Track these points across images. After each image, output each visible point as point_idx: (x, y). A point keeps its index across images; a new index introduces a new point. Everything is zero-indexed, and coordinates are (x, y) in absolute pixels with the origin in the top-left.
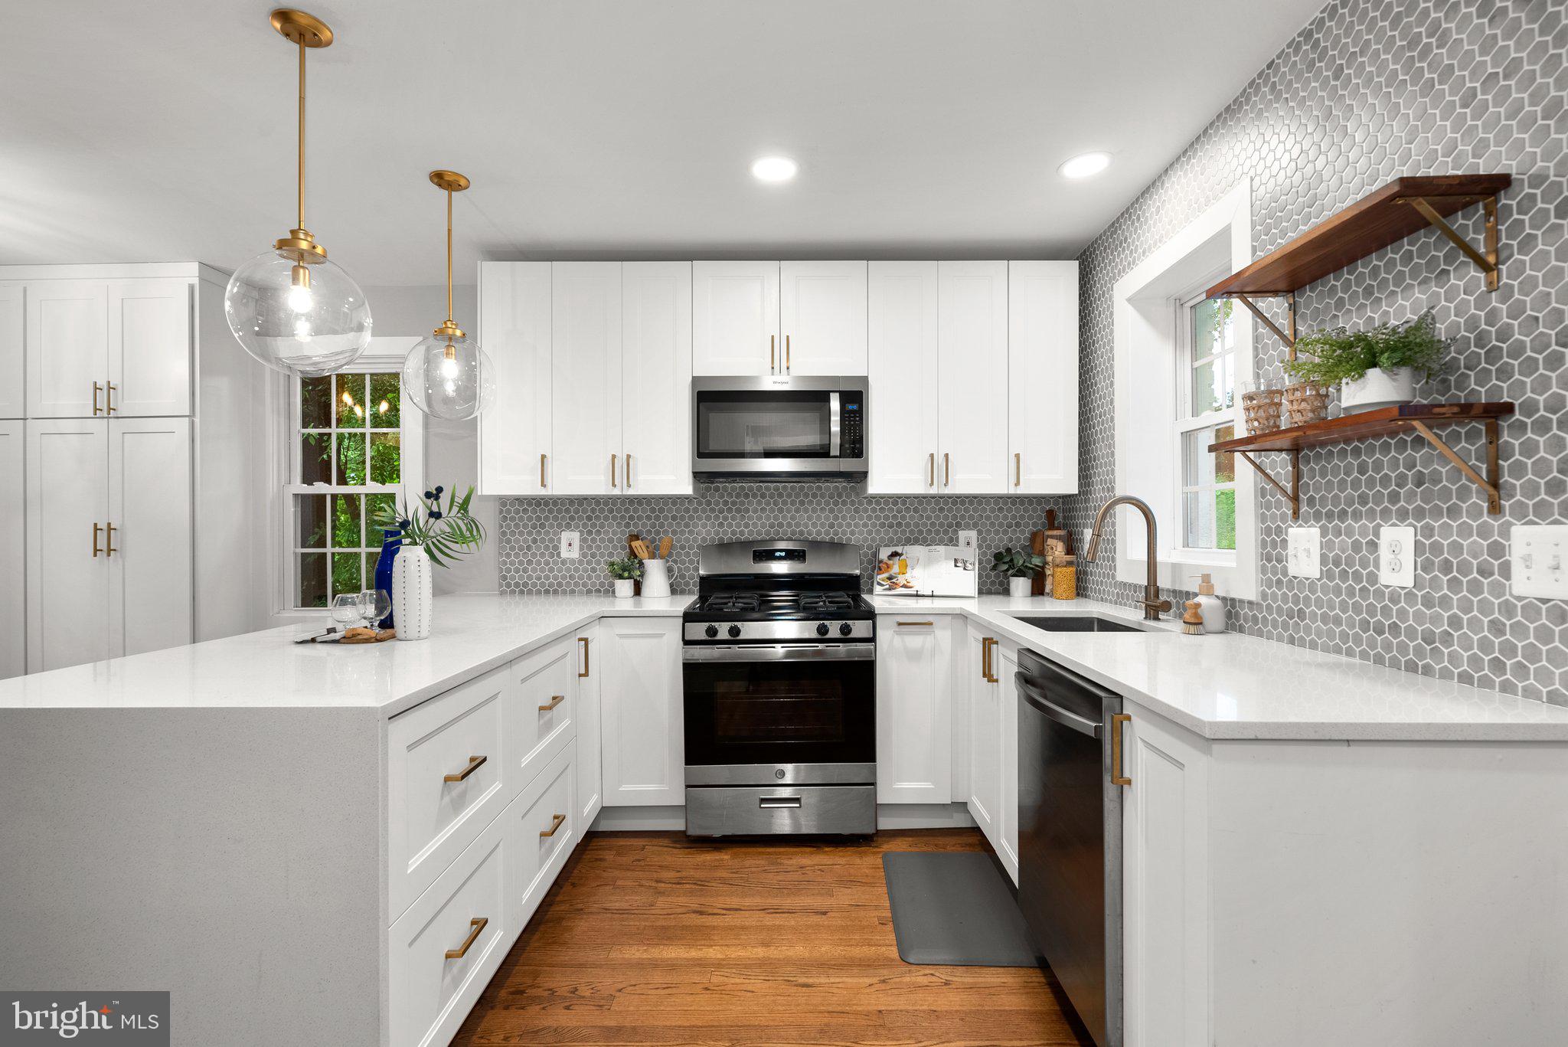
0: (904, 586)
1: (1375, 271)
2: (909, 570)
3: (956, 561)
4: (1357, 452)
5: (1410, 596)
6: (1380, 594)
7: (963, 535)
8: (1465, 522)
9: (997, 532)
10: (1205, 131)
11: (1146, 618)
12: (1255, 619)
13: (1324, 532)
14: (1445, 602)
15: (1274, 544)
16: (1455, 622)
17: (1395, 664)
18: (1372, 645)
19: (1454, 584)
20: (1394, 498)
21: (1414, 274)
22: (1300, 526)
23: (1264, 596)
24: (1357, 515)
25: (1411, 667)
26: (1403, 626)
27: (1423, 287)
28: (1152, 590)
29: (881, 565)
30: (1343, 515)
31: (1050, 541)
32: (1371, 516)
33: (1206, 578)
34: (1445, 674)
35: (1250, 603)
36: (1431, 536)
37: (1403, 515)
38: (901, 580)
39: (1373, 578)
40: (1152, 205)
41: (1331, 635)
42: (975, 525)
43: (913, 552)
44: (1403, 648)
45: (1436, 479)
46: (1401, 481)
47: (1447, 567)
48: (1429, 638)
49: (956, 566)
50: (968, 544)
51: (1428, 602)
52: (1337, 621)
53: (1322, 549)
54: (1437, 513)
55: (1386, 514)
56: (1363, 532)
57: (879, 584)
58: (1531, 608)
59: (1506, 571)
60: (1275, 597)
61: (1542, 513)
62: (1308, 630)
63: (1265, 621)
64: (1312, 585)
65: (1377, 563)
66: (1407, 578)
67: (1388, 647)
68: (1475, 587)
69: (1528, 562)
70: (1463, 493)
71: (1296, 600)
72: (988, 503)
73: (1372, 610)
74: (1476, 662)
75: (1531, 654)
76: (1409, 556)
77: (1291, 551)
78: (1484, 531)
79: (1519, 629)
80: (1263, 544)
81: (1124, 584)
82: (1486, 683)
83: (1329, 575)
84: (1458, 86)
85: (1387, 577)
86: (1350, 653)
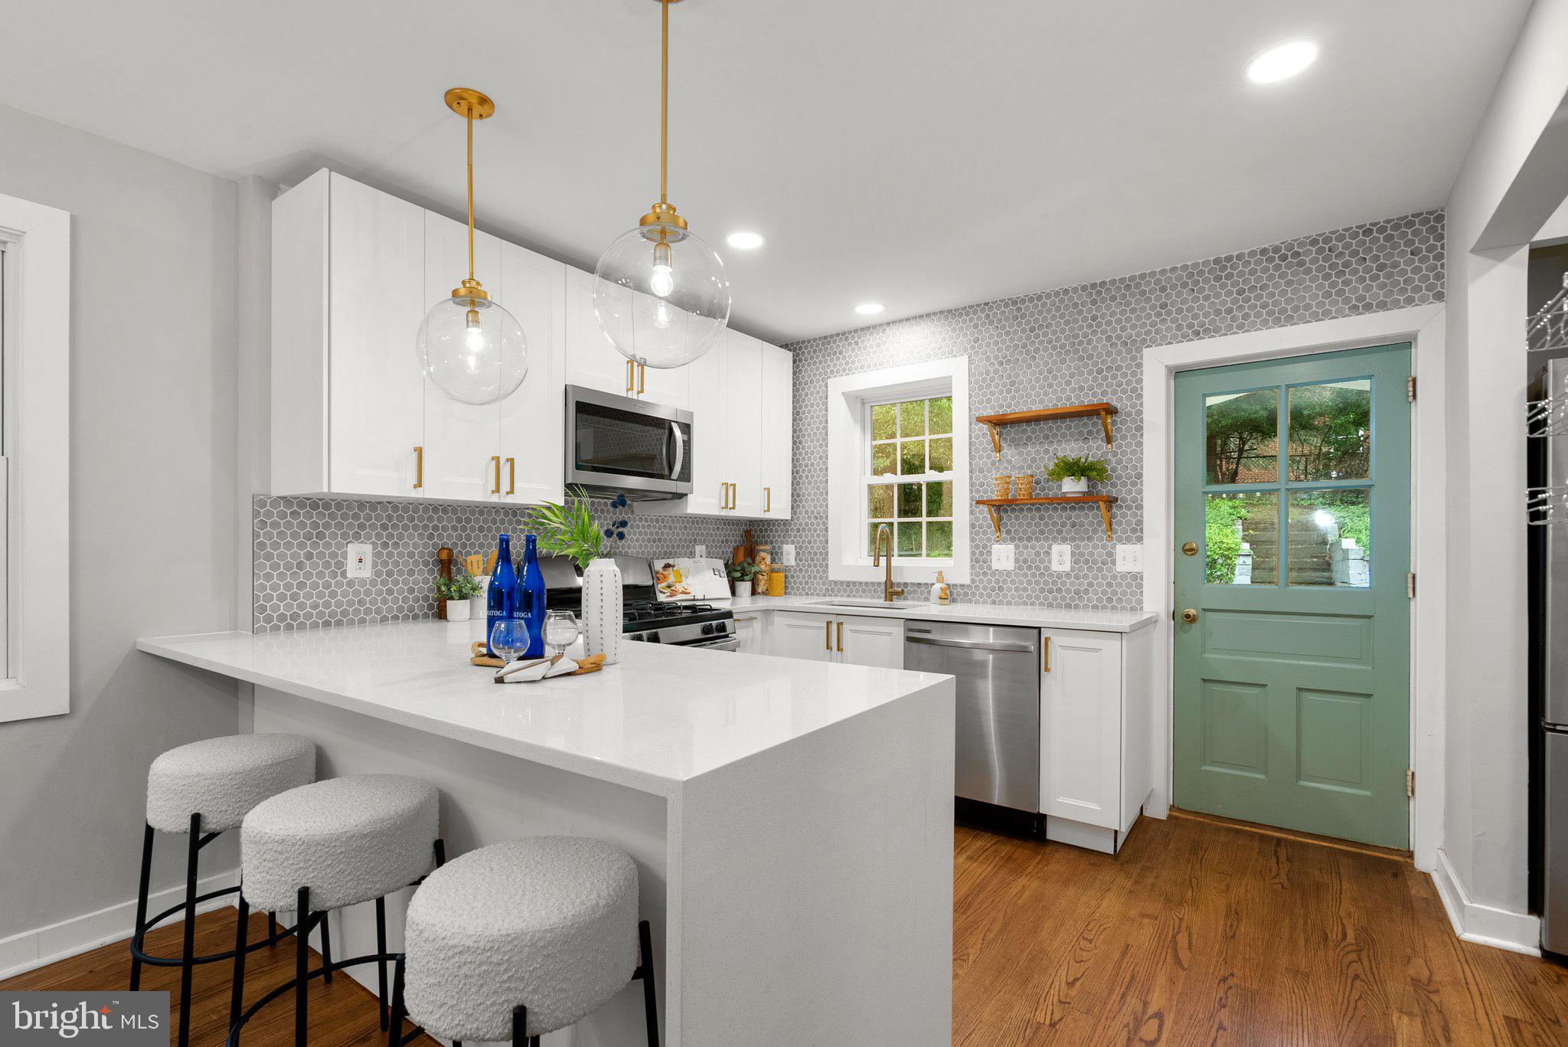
0: (683, 593)
1: (1050, 429)
2: (683, 578)
3: (713, 570)
4: (1038, 510)
5: (1068, 575)
6: (1051, 575)
8: (1095, 543)
10: (928, 315)
11: (885, 600)
12: (966, 595)
13: (1017, 546)
14: (1085, 576)
15: (982, 554)
16: (1090, 584)
17: (1059, 606)
19: (1090, 569)
20: (1060, 532)
22: (1001, 544)
23: (973, 581)
24: (1038, 539)
26: (1064, 589)
27: (1076, 443)
28: (889, 583)
29: (658, 575)
30: (1029, 539)
31: (762, 554)
32: (1047, 539)
33: (940, 573)
34: (1086, 607)
35: (962, 586)
36: (1079, 549)
37: (1064, 540)
38: (679, 587)
39: (1047, 568)
40: (871, 341)
41: (1020, 597)
42: (705, 541)
43: (682, 563)
44: (1064, 598)
45: (1082, 525)
46: (1064, 525)
47: (1087, 562)
48: (1077, 592)
49: (715, 574)
51: (1077, 577)
52: (1025, 590)
53: (1015, 555)
54: (1082, 539)
55: (1055, 539)
56: (1042, 547)
57: (661, 592)
58: (1124, 576)
59: (1114, 562)
60: (981, 581)
61: (1128, 540)
62: (1005, 596)
63: (974, 594)
64: (1008, 574)
65: (1050, 561)
66: (1067, 567)
67: (1055, 599)
68: (1100, 570)
69: (1124, 558)
70: (1095, 531)
71: (997, 582)
72: (711, 523)
73: (1046, 583)
74: (1100, 600)
75: (1124, 593)
76: (1068, 558)
77: (994, 557)
78: (1104, 547)
79: (1119, 585)
80: (973, 553)
81: (836, 582)
82: (1104, 607)
83: (1020, 568)
84: (1095, 364)
85: (1055, 567)
86: (1032, 604)
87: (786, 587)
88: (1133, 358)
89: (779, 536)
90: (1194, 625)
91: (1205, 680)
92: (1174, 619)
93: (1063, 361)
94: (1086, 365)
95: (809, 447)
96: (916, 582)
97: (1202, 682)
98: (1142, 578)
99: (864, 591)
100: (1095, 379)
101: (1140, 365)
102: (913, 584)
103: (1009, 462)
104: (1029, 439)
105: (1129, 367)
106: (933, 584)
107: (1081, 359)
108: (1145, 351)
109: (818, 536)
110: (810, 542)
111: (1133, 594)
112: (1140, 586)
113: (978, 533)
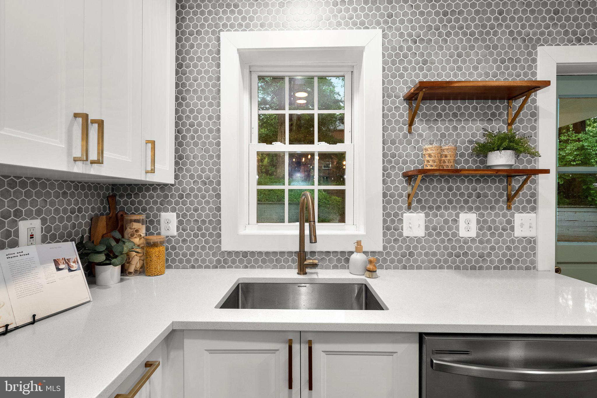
1: (459, 108)
3: (56, 262)
4: (447, 181)
5: (473, 240)
6: (458, 241)
8: (497, 212)
9: (61, 220)
13: (427, 215)
14: (489, 241)
15: (393, 221)
16: (493, 248)
17: (465, 268)
18: (454, 262)
19: (493, 235)
20: (466, 202)
21: (478, 115)
22: (411, 212)
23: (385, 248)
24: (446, 208)
25: (473, 268)
26: (470, 253)
27: (481, 122)
30: (439, 208)
32: (455, 208)
33: (359, 243)
34: (489, 268)
35: (375, 252)
36: (483, 217)
37: (470, 209)
39: (455, 235)
41: (430, 261)
42: (39, 213)
44: (469, 261)
45: (486, 196)
46: (470, 195)
47: (490, 228)
48: (481, 256)
49: (58, 269)
51: (481, 242)
53: (426, 223)
54: (486, 208)
55: (462, 208)
56: (450, 215)
58: (520, 241)
59: (512, 229)
60: (393, 248)
61: (524, 210)
62: (416, 261)
63: (385, 260)
64: (419, 240)
65: (457, 228)
66: (473, 233)
67: (462, 262)
68: (500, 235)
69: (522, 225)
70: (497, 202)
71: (408, 248)
72: (52, 186)
73: (454, 248)
74: (501, 261)
75: (520, 255)
76: (474, 226)
77: (405, 224)
78: (504, 216)
79: (516, 248)
80: (385, 221)
81: (229, 253)
82: (504, 268)
83: (430, 235)
84: (499, 54)
85: (463, 233)
86: (441, 268)
88: (530, 54)
89: (155, 203)
93: (472, 48)
94: (491, 54)
95: (195, 105)
96: (325, 250)
98: (535, 242)
99: (264, 261)
100: (499, 68)
101: (534, 61)
102: (321, 252)
103: (420, 135)
104: (439, 115)
105: (526, 61)
106: (352, 253)
107: (487, 47)
108: (539, 49)
109: (207, 203)
110: (196, 210)
111: (527, 255)
112: (533, 249)
113: (389, 202)
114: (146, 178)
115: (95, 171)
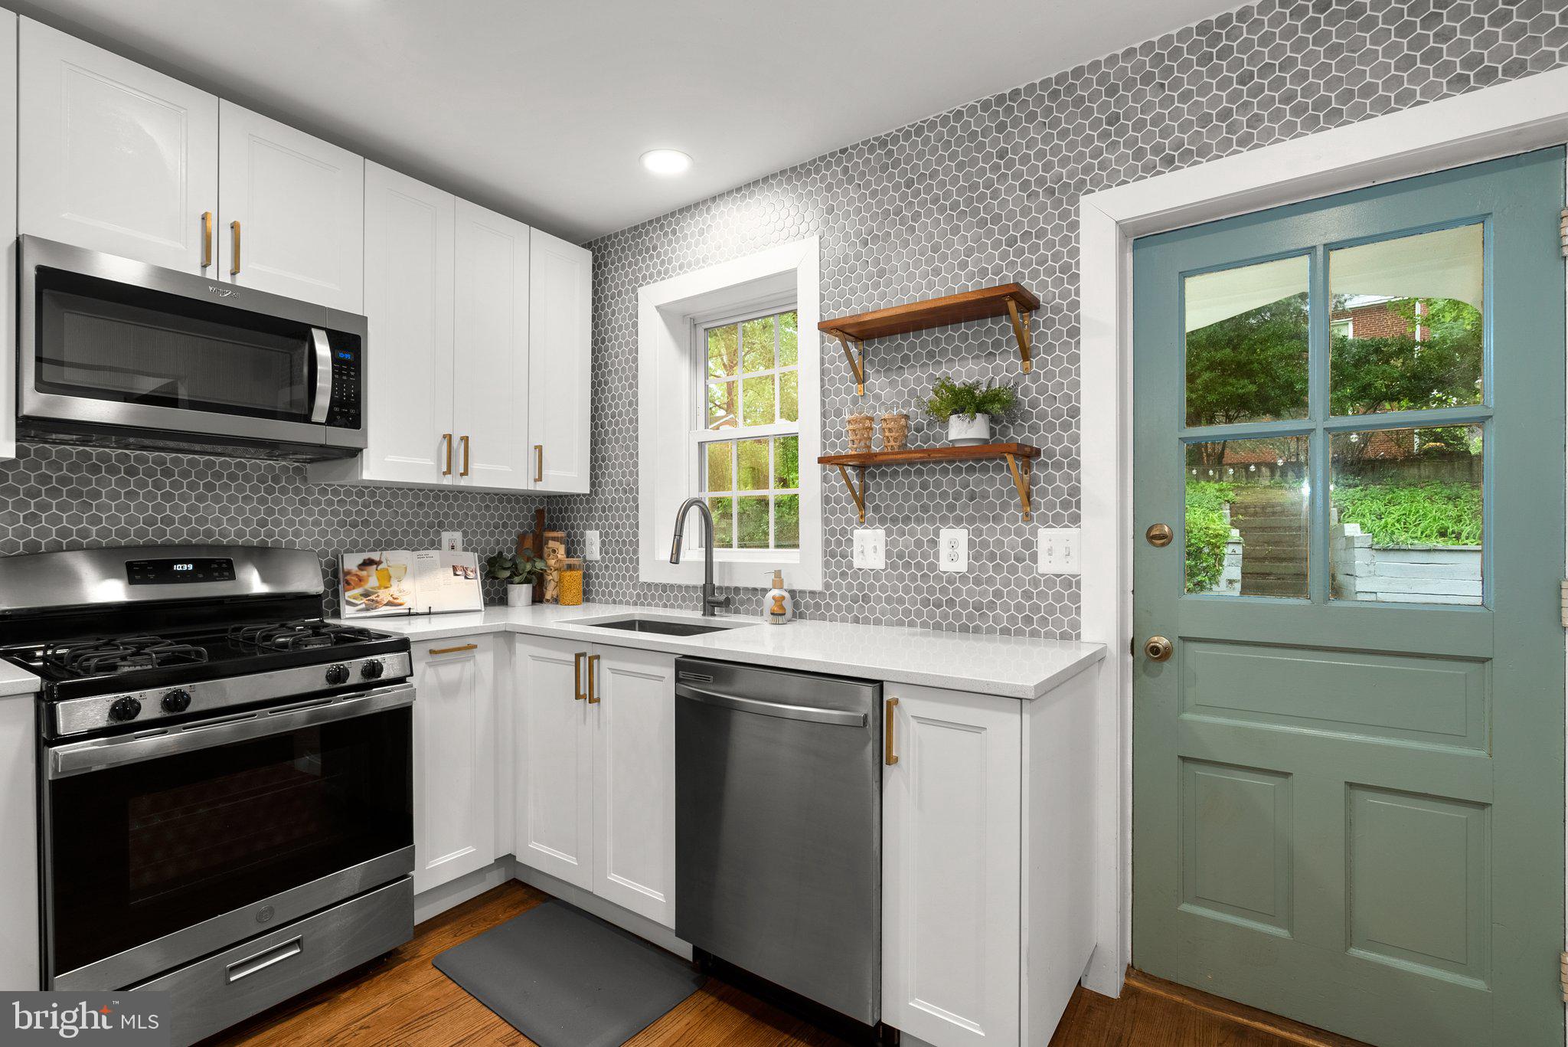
0: (389, 604)
1: (937, 341)
2: (394, 582)
3: (455, 568)
4: (919, 473)
5: (963, 578)
6: (938, 578)
7: (446, 536)
8: (1005, 526)
9: (483, 534)
10: (765, 179)
11: (704, 615)
12: (817, 606)
13: (889, 533)
14: (990, 581)
15: (839, 543)
16: (998, 594)
17: (951, 628)
18: (932, 616)
19: (998, 568)
20: (951, 508)
21: (969, 349)
22: (866, 528)
23: (827, 586)
24: (919, 521)
25: (964, 629)
26: (957, 600)
27: (975, 361)
28: (708, 588)
29: (348, 577)
30: (907, 520)
31: (552, 544)
32: (932, 520)
33: (778, 574)
34: (990, 631)
35: (812, 593)
36: (981, 536)
37: (958, 521)
38: (384, 595)
39: (933, 567)
40: (691, 226)
41: (894, 612)
42: (460, 525)
43: (395, 559)
44: (957, 616)
45: (984, 495)
46: (957, 496)
47: (992, 557)
48: (978, 607)
49: (455, 575)
50: (453, 548)
51: (977, 581)
52: (901, 601)
53: (886, 546)
54: (985, 519)
55: (944, 520)
56: (925, 532)
57: (349, 603)
58: (1050, 581)
59: (1034, 558)
60: (839, 586)
61: (1057, 521)
62: (872, 610)
63: (828, 606)
64: (877, 574)
65: (937, 556)
66: (962, 566)
67: (945, 616)
68: (1013, 570)
69: (1050, 552)
70: (1005, 507)
71: (861, 587)
72: (474, 499)
73: (931, 590)
74: (1012, 619)
75: (1051, 610)
76: (963, 549)
77: (856, 548)
78: (1019, 532)
79: (1042, 595)
80: (827, 543)
81: (649, 585)
82: (1019, 632)
83: (894, 566)
84: (1004, 230)
85: (945, 565)
86: (912, 624)
87: (585, 592)
88: (1065, 215)
89: (582, 518)
90: (1166, 664)
91: (1184, 759)
92: (1133, 653)
93: (955, 230)
94: (990, 233)
96: (751, 585)
97: (1181, 762)
98: (1078, 583)
99: (684, 599)
100: (1004, 256)
101: (1074, 226)
102: (746, 589)
103: (877, 397)
104: (905, 359)
105: (1057, 229)
106: (765, 591)
107: (982, 223)
108: (1084, 200)
109: (628, 516)
110: (617, 527)
111: (1065, 611)
112: (1076, 598)
113: (833, 512)
114: (535, 487)
115: (464, 482)
